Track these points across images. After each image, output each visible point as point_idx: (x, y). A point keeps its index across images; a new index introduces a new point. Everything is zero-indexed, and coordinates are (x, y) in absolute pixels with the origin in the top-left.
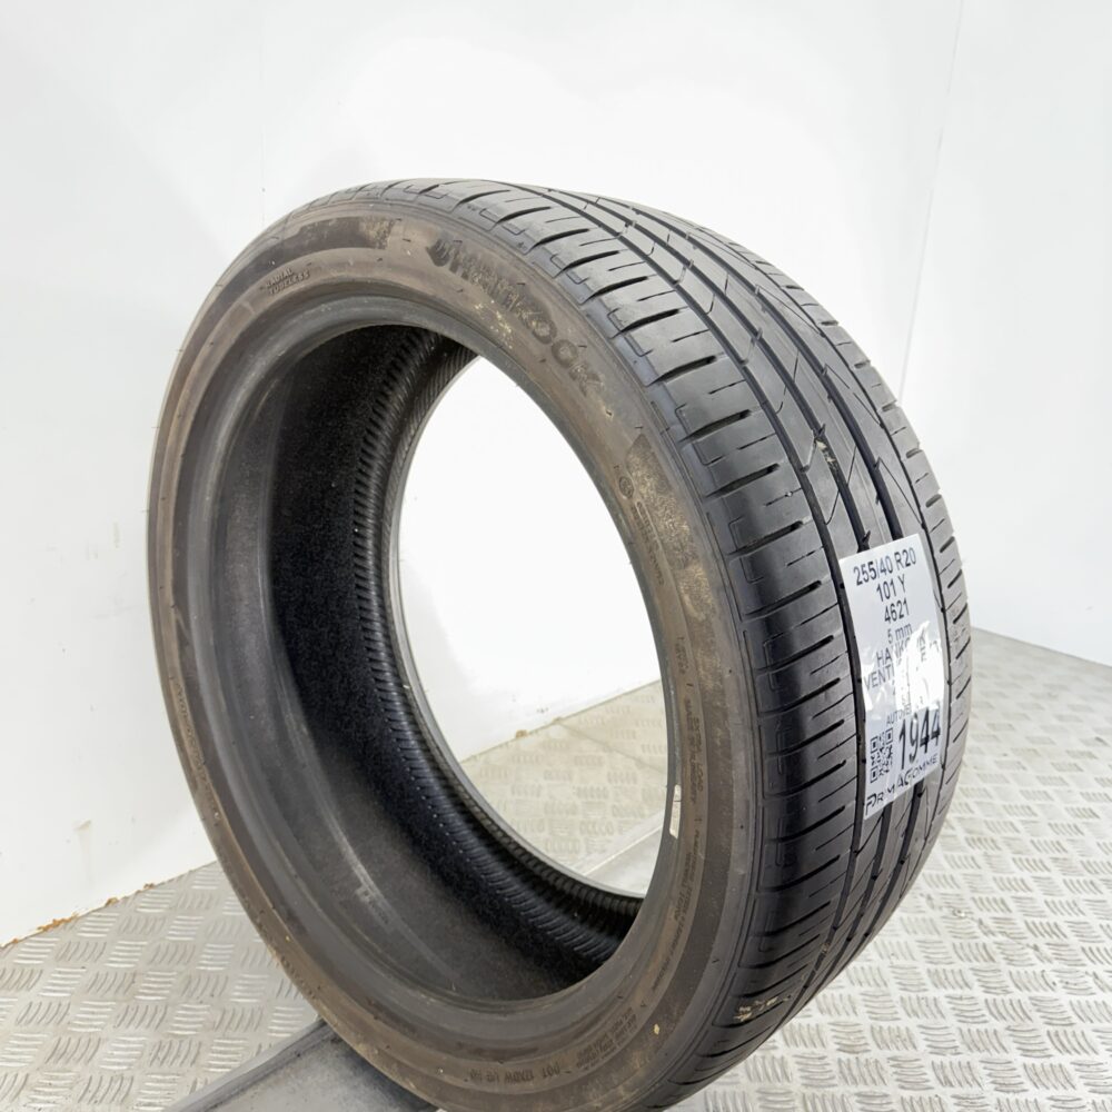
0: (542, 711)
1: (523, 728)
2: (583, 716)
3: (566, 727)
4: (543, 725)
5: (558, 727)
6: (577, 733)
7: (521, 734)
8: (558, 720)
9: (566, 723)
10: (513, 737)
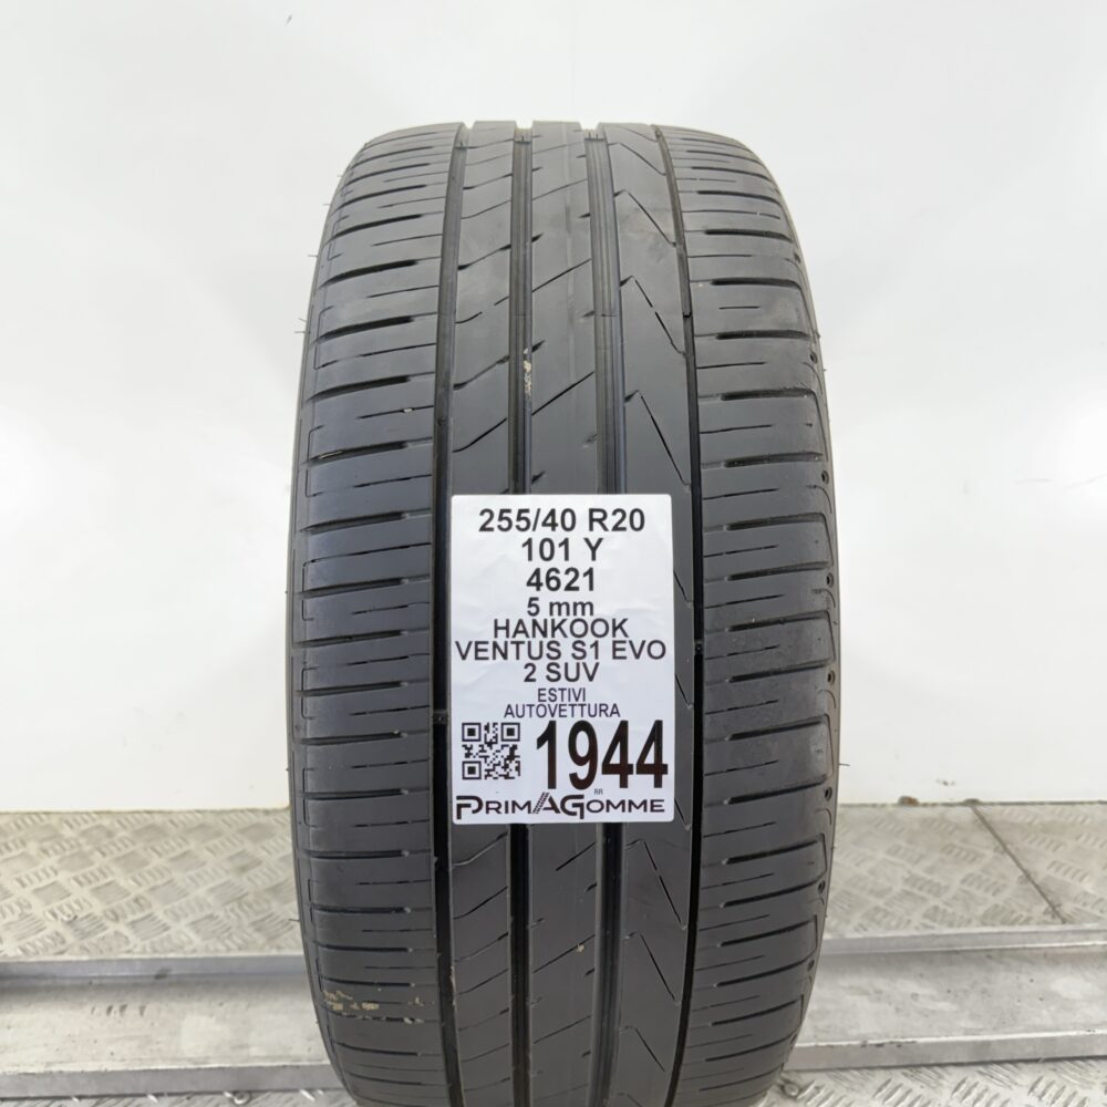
0: (945, 783)
1: (913, 795)
2: (1009, 808)
3: (977, 813)
4: (948, 801)
5: (969, 810)
6: (984, 823)
7: (908, 802)
8: (972, 803)
9: (980, 808)
10: (896, 801)
